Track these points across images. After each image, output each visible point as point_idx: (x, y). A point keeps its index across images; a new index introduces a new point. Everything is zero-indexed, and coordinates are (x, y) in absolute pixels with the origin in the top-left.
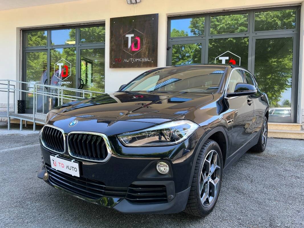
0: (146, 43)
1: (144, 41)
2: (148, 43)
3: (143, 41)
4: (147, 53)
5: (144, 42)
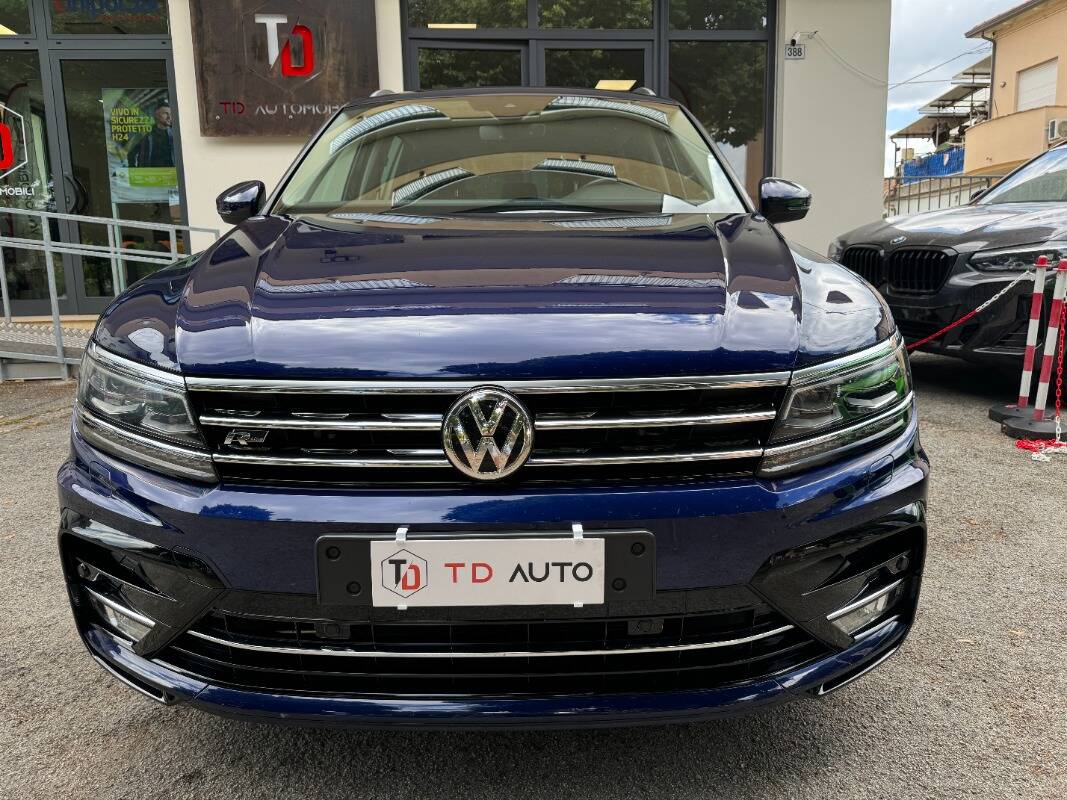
0: (334, 50)
1: (328, 42)
2: (343, 52)
3: (323, 43)
4: (341, 85)
5: (330, 46)
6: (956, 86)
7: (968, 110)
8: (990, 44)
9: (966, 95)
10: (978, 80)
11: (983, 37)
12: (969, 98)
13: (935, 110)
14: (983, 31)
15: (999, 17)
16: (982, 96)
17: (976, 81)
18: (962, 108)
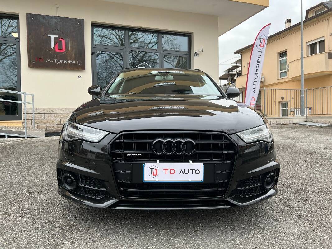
6: (232, 66)
7: (236, 73)
8: (240, 56)
9: (235, 69)
10: (238, 65)
11: (239, 54)
12: (236, 69)
13: (227, 72)
14: (238, 52)
15: (242, 49)
16: (239, 69)
17: (237, 65)
18: (234, 72)
